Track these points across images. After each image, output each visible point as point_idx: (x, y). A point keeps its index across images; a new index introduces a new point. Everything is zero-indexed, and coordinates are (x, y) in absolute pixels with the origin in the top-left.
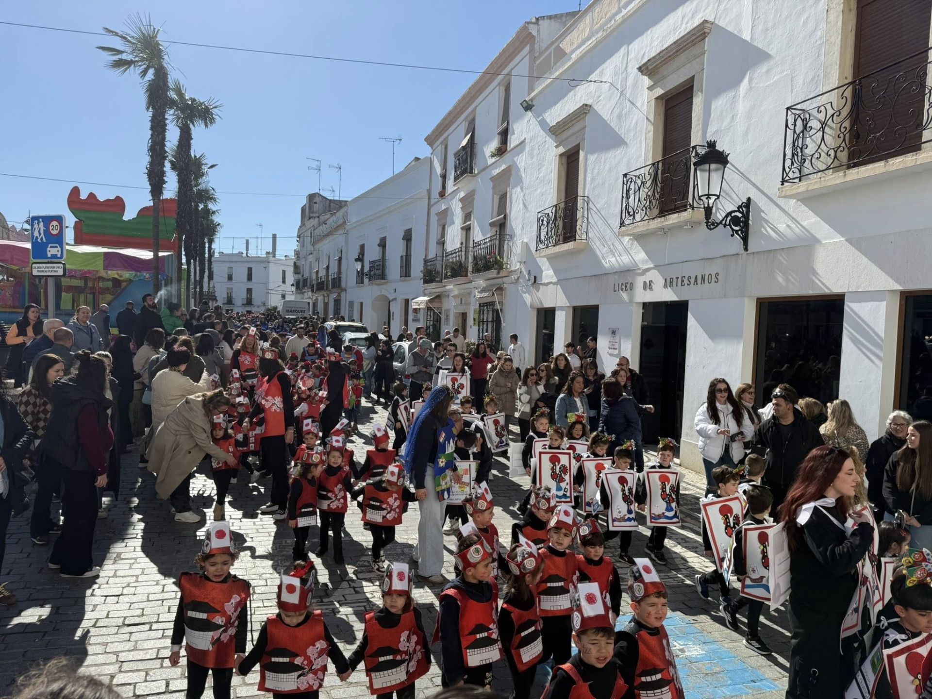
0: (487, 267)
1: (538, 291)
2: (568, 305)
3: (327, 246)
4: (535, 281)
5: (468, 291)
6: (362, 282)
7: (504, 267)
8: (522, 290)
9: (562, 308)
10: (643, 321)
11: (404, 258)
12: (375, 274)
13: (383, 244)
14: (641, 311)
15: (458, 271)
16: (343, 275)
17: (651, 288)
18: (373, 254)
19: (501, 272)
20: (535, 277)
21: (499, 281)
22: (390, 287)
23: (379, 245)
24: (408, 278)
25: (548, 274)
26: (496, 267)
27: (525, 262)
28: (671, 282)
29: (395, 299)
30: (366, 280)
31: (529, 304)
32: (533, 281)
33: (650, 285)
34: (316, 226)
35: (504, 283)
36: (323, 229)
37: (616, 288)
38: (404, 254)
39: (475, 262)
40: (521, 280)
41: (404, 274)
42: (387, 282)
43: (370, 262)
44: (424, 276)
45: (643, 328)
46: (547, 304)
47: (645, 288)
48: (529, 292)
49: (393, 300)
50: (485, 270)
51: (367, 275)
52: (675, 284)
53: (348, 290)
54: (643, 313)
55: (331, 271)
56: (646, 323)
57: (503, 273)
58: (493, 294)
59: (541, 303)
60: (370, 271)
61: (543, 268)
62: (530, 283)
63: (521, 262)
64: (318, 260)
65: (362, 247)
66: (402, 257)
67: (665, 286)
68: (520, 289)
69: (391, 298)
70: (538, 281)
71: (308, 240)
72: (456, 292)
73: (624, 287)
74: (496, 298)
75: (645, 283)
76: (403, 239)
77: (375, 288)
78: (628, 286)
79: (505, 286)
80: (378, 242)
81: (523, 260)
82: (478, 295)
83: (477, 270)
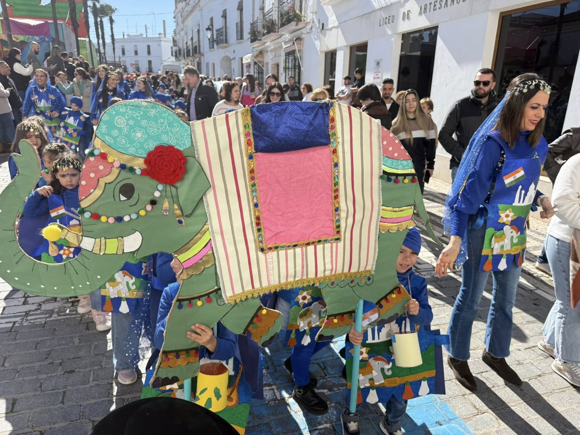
0: (289, 21)
1: (325, 36)
2: (345, 44)
3: (190, 22)
4: (323, 28)
5: (279, 45)
6: (213, 48)
7: (302, 19)
8: (314, 38)
9: (341, 48)
10: (401, 51)
11: (239, 24)
12: (220, 40)
13: (224, 16)
14: (400, 42)
15: (271, 28)
16: (201, 44)
17: (408, 18)
18: (218, 24)
19: (299, 23)
20: (323, 24)
21: (298, 33)
22: (231, 49)
23: (222, 17)
24: (241, 41)
25: (332, 20)
26: (295, 19)
27: (316, 13)
28: (425, 9)
29: (234, 58)
30: (215, 45)
31: (318, 49)
32: (321, 27)
33: (408, 14)
34: (184, 8)
35: (302, 34)
36: (188, 8)
37: (382, 23)
38: (239, 21)
39: (281, 18)
40: (314, 29)
41: (239, 37)
42: (228, 46)
43: (217, 30)
44: (251, 37)
45: (401, 58)
46: (331, 47)
47: (403, 19)
48: (319, 39)
49: (233, 59)
50: (288, 24)
51: (215, 41)
52: (428, 10)
53: (205, 55)
54: (402, 44)
55: (194, 41)
56: (403, 53)
57: (301, 25)
58: (294, 44)
59: (327, 47)
60: (217, 37)
61: (329, 16)
62: (319, 30)
63: (313, 13)
64: (186, 34)
65: (212, 19)
66: (237, 24)
67: (420, 14)
68: (312, 36)
69: (231, 58)
70: (325, 28)
71: (180, 19)
72: (272, 47)
73: (387, 21)
74: (296, 47)
75: (404, 13)
76: (238, 9)
77: (221, 50)
78: (391, 19)
79: (303, 36)
80: (221, 14)
81: (315, 11)
82: (284, 46)
83: (283, 25)
